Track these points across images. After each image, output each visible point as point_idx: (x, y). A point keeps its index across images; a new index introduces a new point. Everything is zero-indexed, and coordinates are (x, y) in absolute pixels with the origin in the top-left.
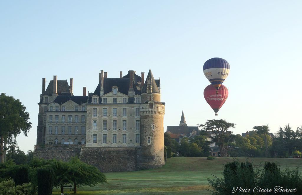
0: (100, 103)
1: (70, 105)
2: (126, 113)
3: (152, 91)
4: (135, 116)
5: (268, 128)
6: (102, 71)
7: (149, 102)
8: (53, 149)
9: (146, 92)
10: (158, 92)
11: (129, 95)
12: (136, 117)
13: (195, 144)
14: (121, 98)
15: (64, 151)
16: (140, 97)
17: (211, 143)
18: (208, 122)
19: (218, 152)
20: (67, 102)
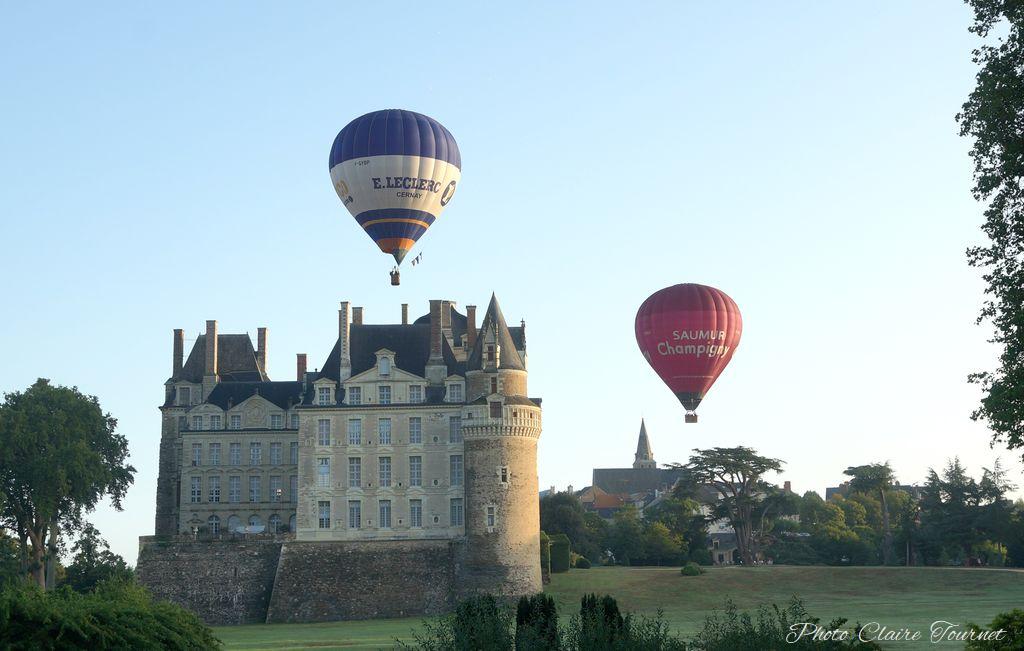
0: (340, 404)
1: (256, 411)
2: (419, 433)
3: (498, 364)
4: (448, 443)
5: (889, 471)
6: (344, 304)
7: (490, 399)
8: (195, 548)
9: (480, 368)
10: (520, 364)
11: (428, 375)
12: (450, 445)
13: (660, 526)
14: (404, 387)
15: (231, 554)
16: (463, 383)
17: (709, 521)
18: (698, 455)
19: (732, 550)
20: (244, 403)
